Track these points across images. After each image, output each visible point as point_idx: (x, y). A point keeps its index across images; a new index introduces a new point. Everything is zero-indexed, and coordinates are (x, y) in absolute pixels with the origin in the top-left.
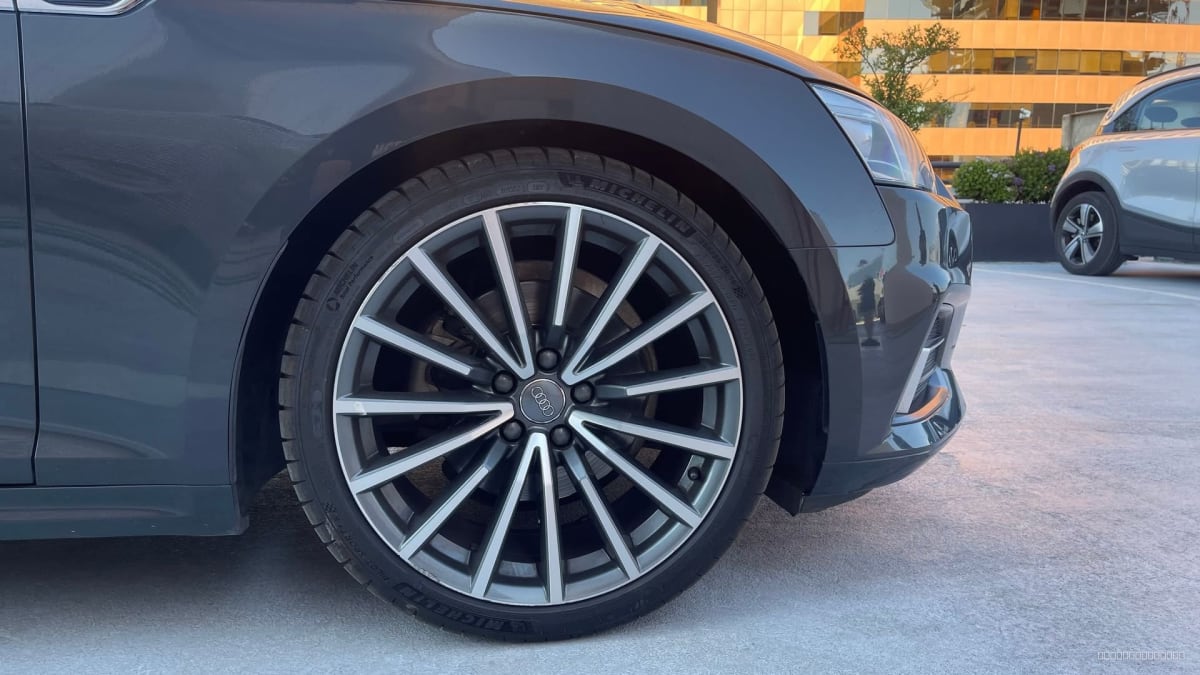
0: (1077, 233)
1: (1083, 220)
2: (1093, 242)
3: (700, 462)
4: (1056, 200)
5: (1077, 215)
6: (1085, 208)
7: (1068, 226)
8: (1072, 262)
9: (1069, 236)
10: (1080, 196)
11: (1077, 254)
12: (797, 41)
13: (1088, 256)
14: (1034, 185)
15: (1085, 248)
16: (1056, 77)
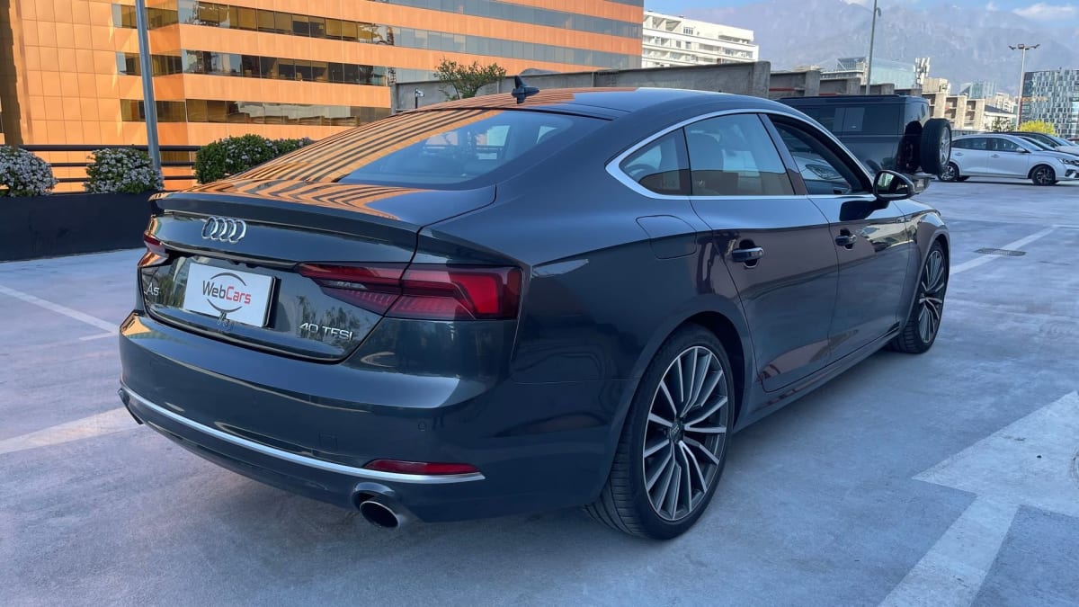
16: (342, 43)
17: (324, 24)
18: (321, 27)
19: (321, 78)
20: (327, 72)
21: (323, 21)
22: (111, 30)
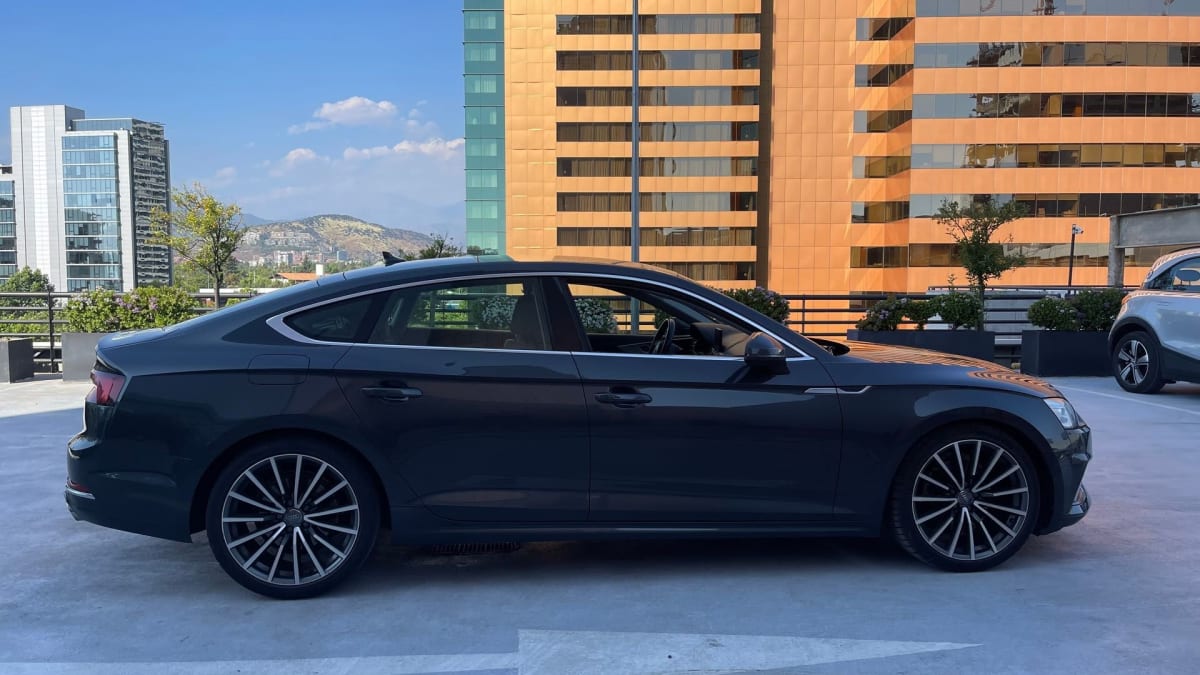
0: (1130, 361)
1: (1134, 351)
2: (1142, 369)
3: (1014, 517)
4: (1112, 335)
5: (1128, 348)
6: (1135, 343)
7: (1123, 356)
8: (1127, 382)
9: (1123, 364)
10: (1131, 334)
11: (1130, 377)
12: (847, 139)
13: (1139, 379)
14: (1093, 318)
15: (1136, 373)
16: (1101, 169)
17: (1079, 151)
18: (1075, 155)
19: (1069, 212)
20: (1077, 205)
21: (1077, 148)
22: (850, 181)
